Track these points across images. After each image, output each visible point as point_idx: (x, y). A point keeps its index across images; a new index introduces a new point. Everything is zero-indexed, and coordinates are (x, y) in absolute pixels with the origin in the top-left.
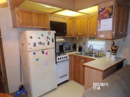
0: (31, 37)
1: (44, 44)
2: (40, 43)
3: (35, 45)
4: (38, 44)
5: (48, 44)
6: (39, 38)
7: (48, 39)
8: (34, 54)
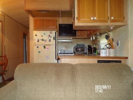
0: (36, 35)
1: (46, 41)
2: (43, 40)
3: (38, 41)
4: (41, 41)
5: (50, 41)
6: (42, 36)
7: (50, 37)
8: (38, 47)
